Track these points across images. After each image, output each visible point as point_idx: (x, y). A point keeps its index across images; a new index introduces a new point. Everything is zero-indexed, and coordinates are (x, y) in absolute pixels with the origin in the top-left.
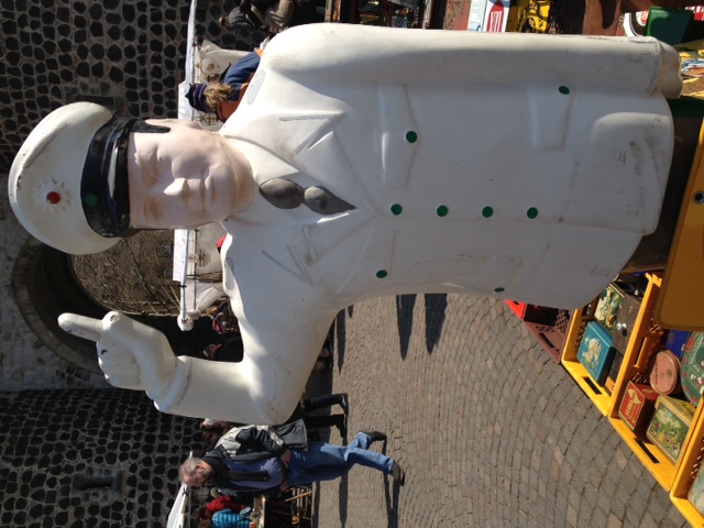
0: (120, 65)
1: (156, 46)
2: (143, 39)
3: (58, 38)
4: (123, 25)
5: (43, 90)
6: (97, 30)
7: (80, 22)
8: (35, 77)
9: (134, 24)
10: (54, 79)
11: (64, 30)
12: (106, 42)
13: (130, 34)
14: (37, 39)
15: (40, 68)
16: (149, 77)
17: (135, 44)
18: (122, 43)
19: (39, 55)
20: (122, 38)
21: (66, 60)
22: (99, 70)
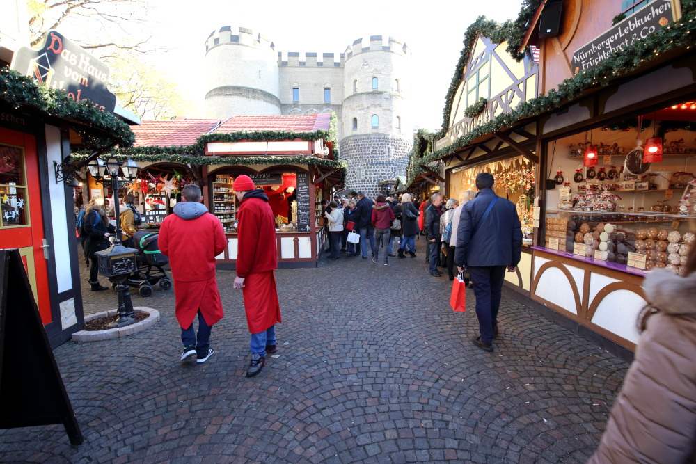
0: (368, 179)
1: (373, 186)
3: (372, 166)
7: (376, 171)
10: (364, 165)
11: (374, 167)
13: (375, 181)
14: (372, 162)
15: (366, 162)
18: (373, 179)
19: (369, 162)
21: (368, 168)
22: (367, 174)
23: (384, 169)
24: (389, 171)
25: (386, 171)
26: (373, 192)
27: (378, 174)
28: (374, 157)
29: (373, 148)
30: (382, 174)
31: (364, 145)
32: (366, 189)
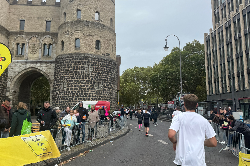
0: (70, 90)
1: (73, 96)
2: (74, 94)
3: (74, 80)
4: (76, 91)
5: (65, 77)
6: (75, 86)
7: (76, 83)
8: (67, 76)
9: (76, 92)
10: (67, 79)
11: (75, 81)
12: (73, 88)
13: (75, 92)
14: (73, 76)
15: (69, 77)
16: (68, 95)
17: (73, 93)
18: (73, 90)
19: (70, 77)
20: (74, 90)
21: (70, 81)
22: (69, 86)
23: (84, 82)
24: (88, 83)
25: (85, 83)
26: (73, 101)
27: (78, 86)
28: (75, 72)
29: (75, 64)
30: (81, 86)
31: (68, 62)
32: (67, 99)
